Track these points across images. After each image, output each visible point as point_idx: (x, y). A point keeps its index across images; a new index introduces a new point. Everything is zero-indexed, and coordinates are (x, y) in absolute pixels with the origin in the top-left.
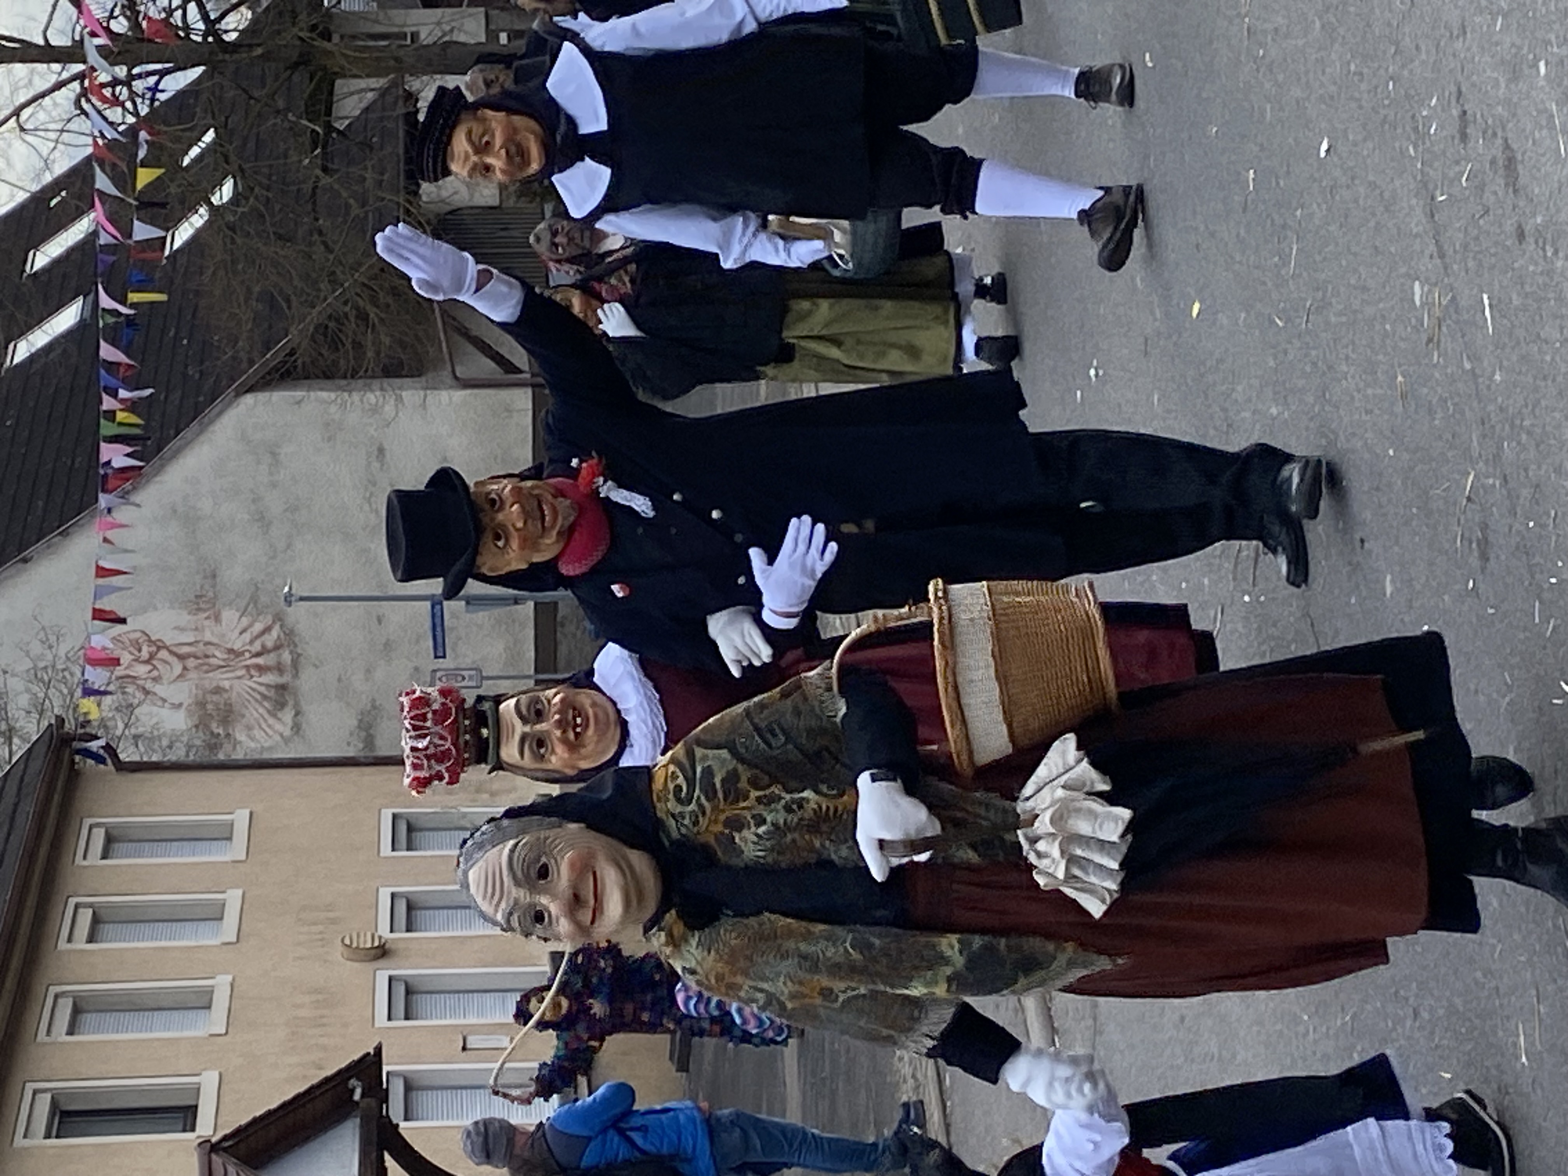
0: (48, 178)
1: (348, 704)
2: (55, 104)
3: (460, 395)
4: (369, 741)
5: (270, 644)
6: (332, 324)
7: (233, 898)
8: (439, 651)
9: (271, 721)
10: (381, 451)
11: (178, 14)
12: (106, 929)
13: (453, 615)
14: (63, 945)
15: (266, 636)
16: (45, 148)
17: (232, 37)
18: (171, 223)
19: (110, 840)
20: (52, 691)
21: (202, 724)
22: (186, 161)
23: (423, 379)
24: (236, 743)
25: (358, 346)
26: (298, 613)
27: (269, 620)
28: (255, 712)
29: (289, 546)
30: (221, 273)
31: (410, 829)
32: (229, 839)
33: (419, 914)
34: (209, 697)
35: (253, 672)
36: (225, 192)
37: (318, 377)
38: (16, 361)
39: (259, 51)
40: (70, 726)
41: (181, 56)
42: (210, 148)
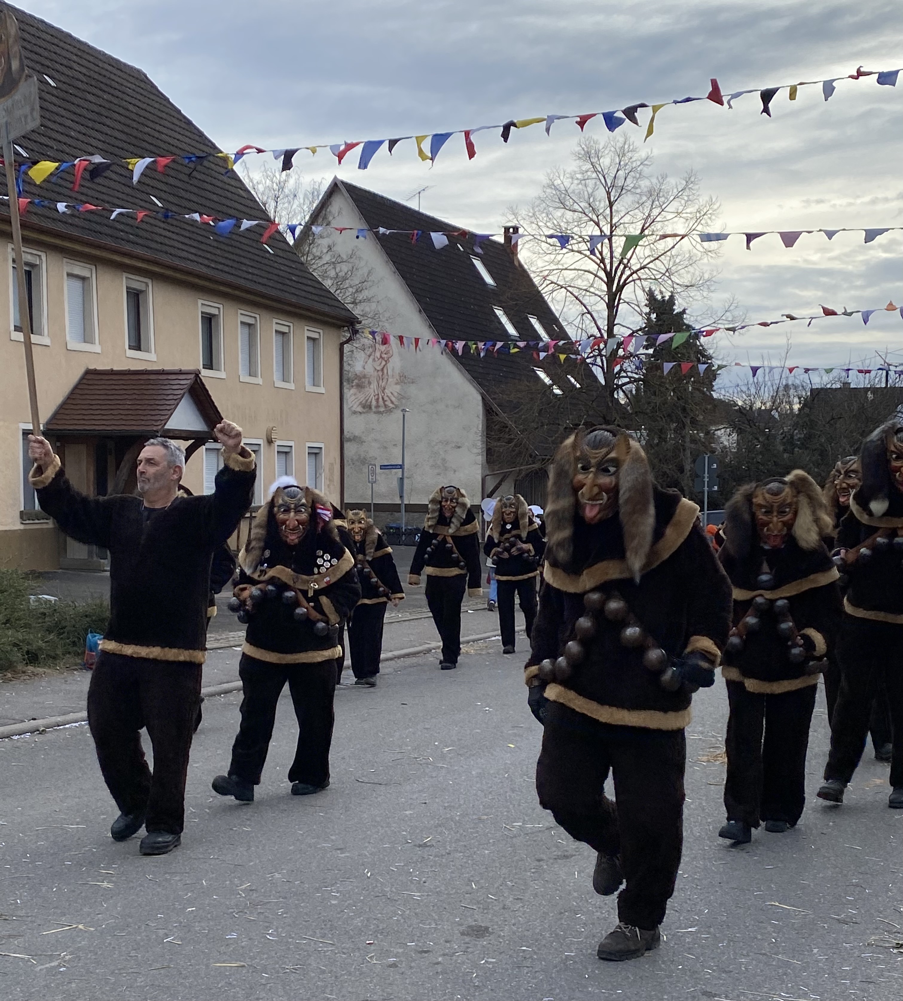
0: (564, 324)
1: (363, 432)
2: (592, 327)
3: (480, 478)
4: (349, 440)
5: (386, 403)
6: (507, 430)
7: (291, 386)
8: (383, 467)
9: (358, 403)
10: (459, 447)
11: (625, 375)
12: (280, 337)
13: (396, 473)
14: (275, 321)
15: (389, 401)
16: (576, 322)
17: (616, 395)
18: (546, 370)
19: (314, 340)
20: (371, 320)
21: (357, 376)
22: (569, 377)
23: (485, 463)
24: (350, 389)
25: (499, 439)
26: (398, 414)
27: (396, 403)
28: (361, 397)
29: (424, 412)
30: (527, 388)
31: (316, 454)
32: (314, 385)
33: (283, 456)
34: (367, 380)
35: (376, 397)
36: (557, 391)
37: (487, 423)
38: (496, 311)
39: (610, 405)
40: (358, 326)
41: (609, 374)
42: (574, 386)
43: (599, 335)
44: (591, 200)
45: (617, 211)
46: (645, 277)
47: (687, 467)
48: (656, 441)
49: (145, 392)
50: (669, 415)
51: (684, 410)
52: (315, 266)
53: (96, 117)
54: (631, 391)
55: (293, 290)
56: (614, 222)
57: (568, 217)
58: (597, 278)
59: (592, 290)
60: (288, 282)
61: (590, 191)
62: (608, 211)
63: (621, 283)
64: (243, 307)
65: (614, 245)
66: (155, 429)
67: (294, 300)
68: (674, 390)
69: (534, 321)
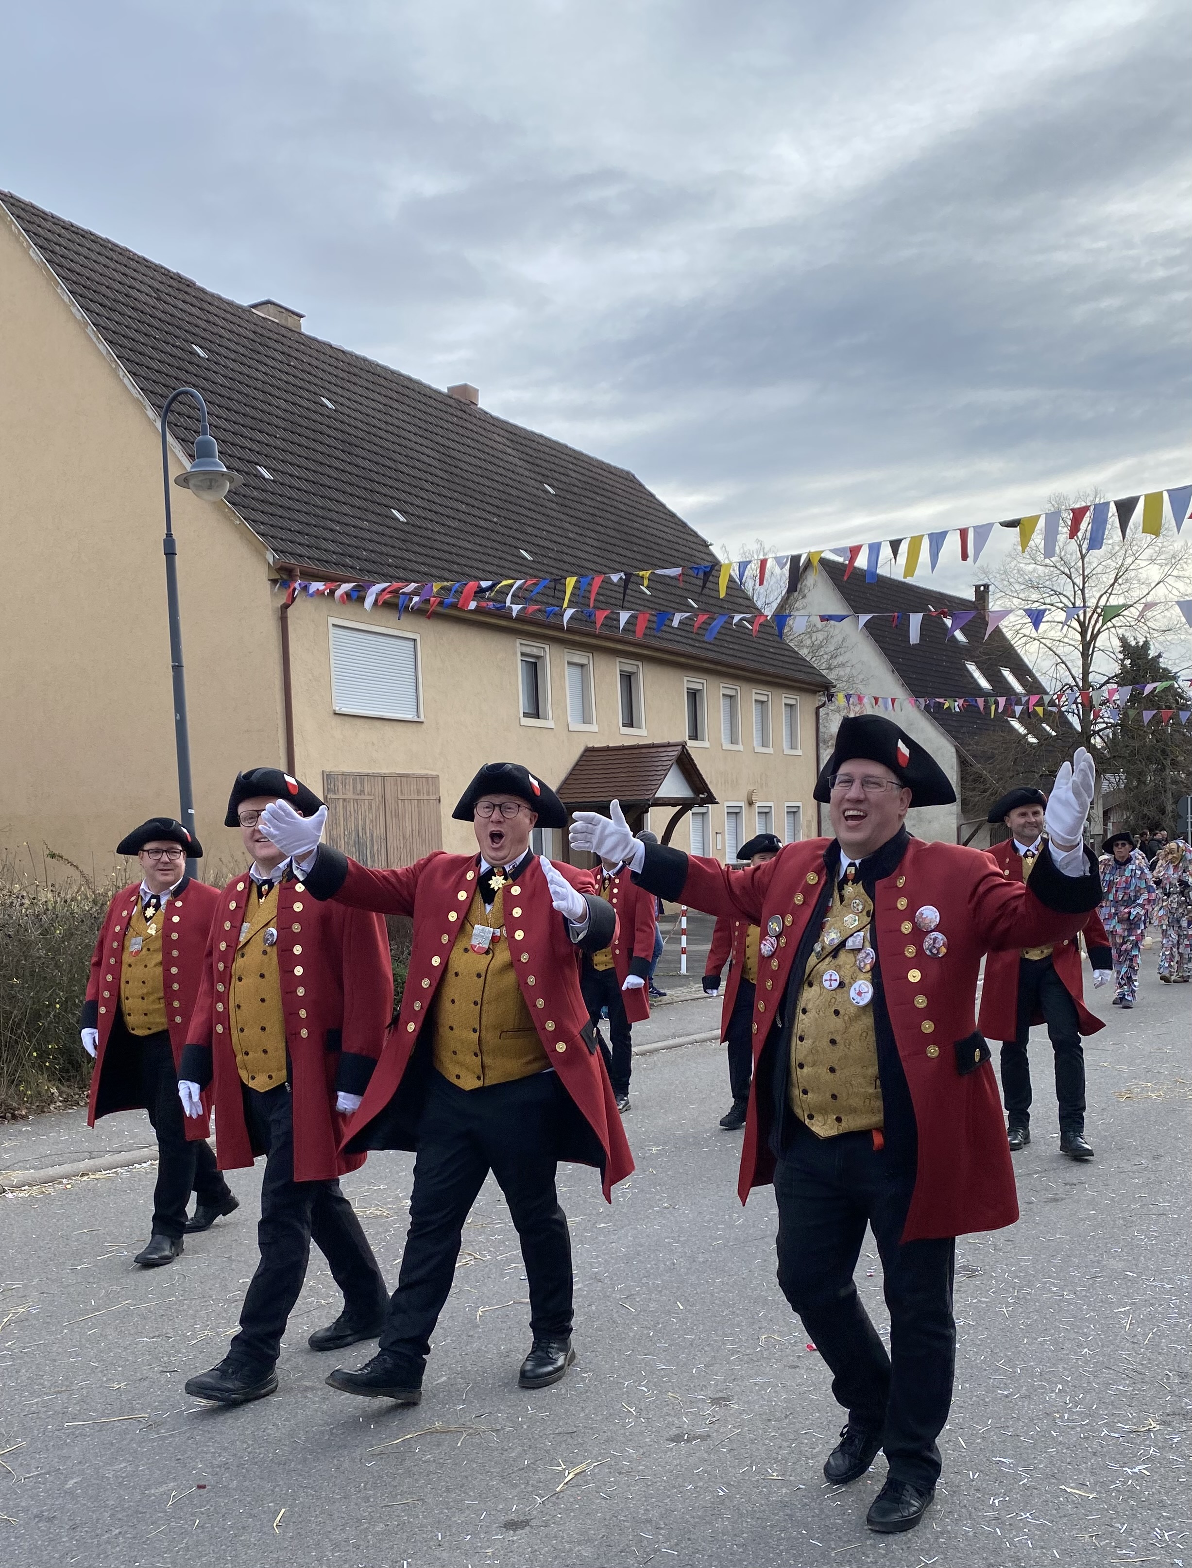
0: (1036, 674)
2: (1066, 676)
3: (955, 827)
6: (981, 780)
7: (770, 751)
12: (759, 706)
14: (753, 690)
16: (1049, 672)
17: (1093, 741)
18: (1021, 720)
19: (790, 705)
20: (844, 684)
22: (1044, 725)
23: (961, 813)
25: (974, 789)
30: (1000, 739)
31: (794, 812)
32: (791, 749)
33: (763, 816)
36: (1032, 740)
37: (962, 775)
38: (968, 666)
40: (833, 690)
41: (1085, 722)
42: (1049, 734)
43: (1074, 684)
44: (1063, 553)
45: (1089, 563)
46: (1119, 624)
47: (1169, 808)
48: (1135, 783)
49: (637, 765)
50: (1148, 758)
51: (1163, 752)
52: (791, 637)
53: (590, 518)
54: (1108, 736)
55: (771, 662)
56: (1086, 574)
57: (1039, 572)
58: (1070, 629)
59: (1066, 640)
60: (767, 654)
61: (1061, 546)
62: (1080, 564)
63: (1095, 632)
64: (725, 680)
65: (1087, 595)
66: (647, 797)
67: (772, 670)
68: (1152, 734)
69: (1007, 673)
